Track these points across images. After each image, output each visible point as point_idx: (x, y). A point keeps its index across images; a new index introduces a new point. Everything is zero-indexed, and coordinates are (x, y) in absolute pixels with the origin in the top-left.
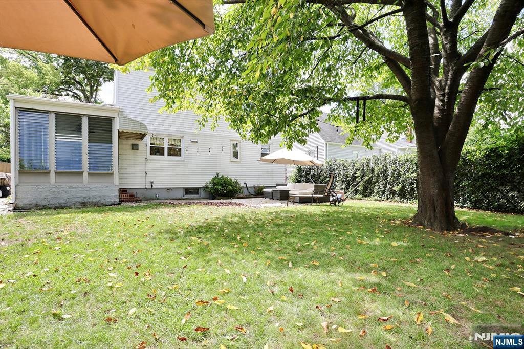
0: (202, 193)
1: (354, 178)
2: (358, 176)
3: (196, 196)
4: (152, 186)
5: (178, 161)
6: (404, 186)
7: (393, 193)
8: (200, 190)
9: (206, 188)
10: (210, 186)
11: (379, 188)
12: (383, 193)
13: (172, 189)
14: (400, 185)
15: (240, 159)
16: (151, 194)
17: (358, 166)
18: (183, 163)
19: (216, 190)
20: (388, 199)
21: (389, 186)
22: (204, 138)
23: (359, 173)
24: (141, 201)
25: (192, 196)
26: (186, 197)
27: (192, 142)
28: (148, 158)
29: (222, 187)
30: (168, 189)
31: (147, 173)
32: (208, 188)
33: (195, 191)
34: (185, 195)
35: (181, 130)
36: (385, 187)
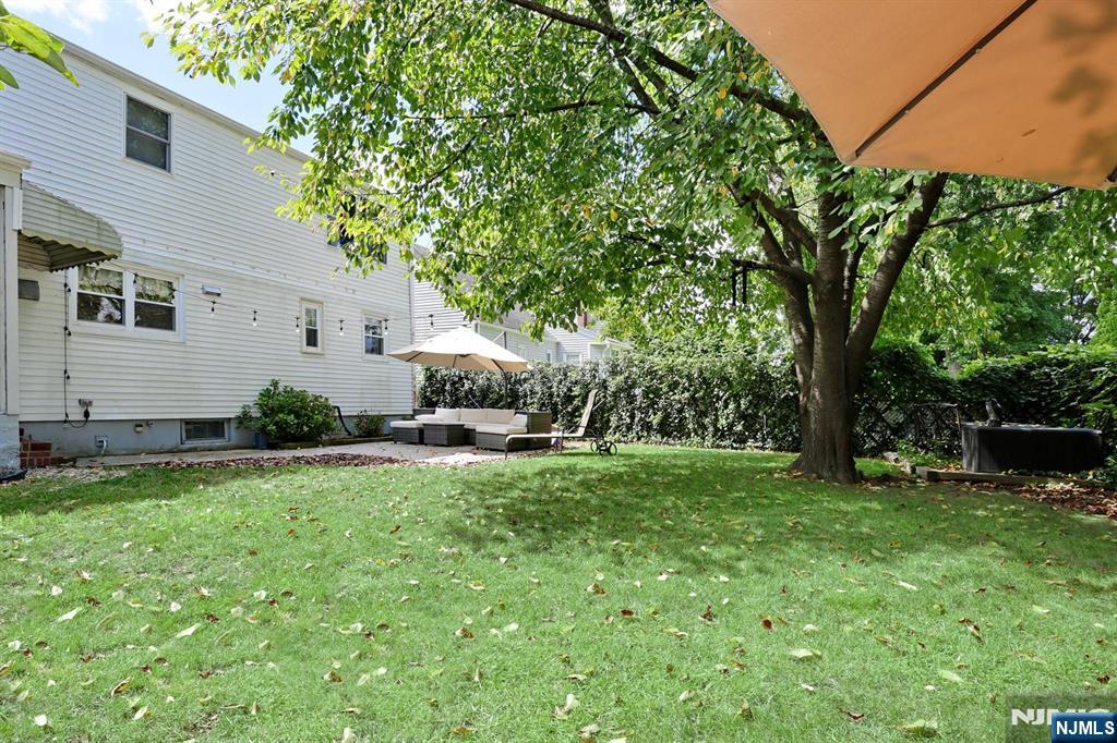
0: (232, 434)
1: (569, 399)
2: (578, 396)
3: (217, 442)
4: (87, 414)
5: (166, 342)
6: (667, 416)
7: (647, 427)
8: (226, 426)
9: (244, 419)
10: (255, 413)
11: (621, 419)
12: (629, 428)
13: (148, 423)
14: (659, 413)
15: (323, 349)
16: (86, 438)
17: (573, 376)
18: (182, 349)
19: (281, 426)
20: (639, 439)
21: (638, 415)
22: (237, 287)
23: (577, 391)
24: (73, 461)
25: (207, 443)
26: (189, 444)
27: (208, 293)
28: (70, 329)
29: (297, 416)
30: (138, 424)
31: (69, 373)
32: (251, 418)
33: (214, 427)
34: (188, 438)
35: (175, 257)
36: (632, 417)
